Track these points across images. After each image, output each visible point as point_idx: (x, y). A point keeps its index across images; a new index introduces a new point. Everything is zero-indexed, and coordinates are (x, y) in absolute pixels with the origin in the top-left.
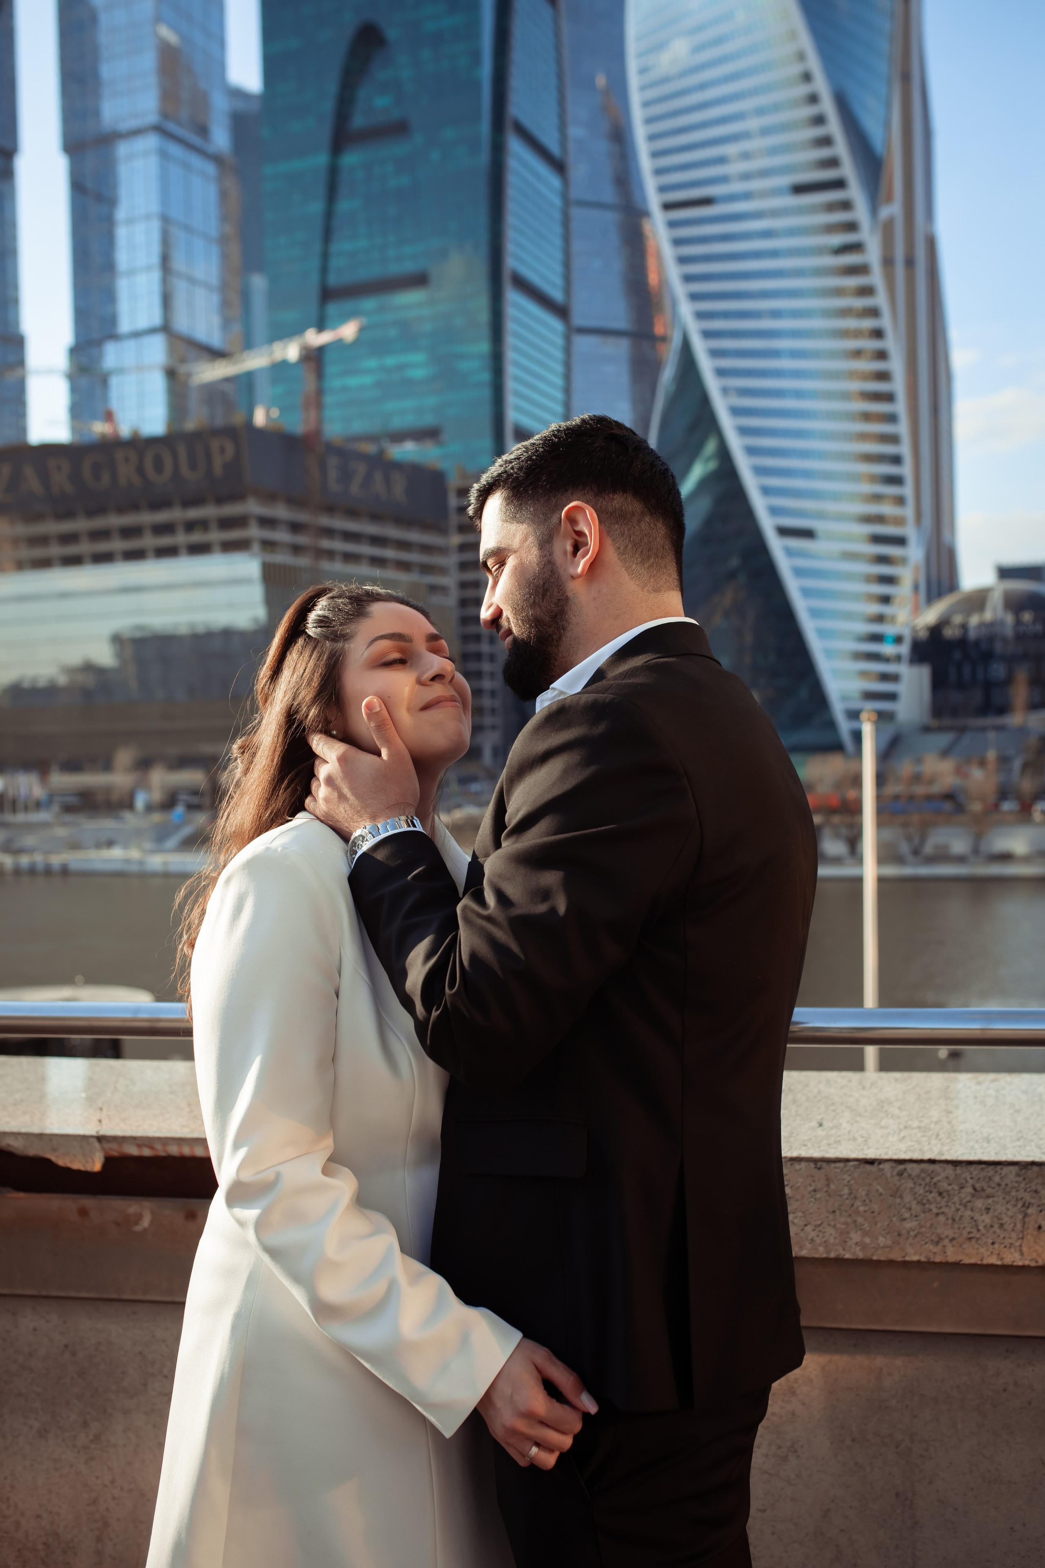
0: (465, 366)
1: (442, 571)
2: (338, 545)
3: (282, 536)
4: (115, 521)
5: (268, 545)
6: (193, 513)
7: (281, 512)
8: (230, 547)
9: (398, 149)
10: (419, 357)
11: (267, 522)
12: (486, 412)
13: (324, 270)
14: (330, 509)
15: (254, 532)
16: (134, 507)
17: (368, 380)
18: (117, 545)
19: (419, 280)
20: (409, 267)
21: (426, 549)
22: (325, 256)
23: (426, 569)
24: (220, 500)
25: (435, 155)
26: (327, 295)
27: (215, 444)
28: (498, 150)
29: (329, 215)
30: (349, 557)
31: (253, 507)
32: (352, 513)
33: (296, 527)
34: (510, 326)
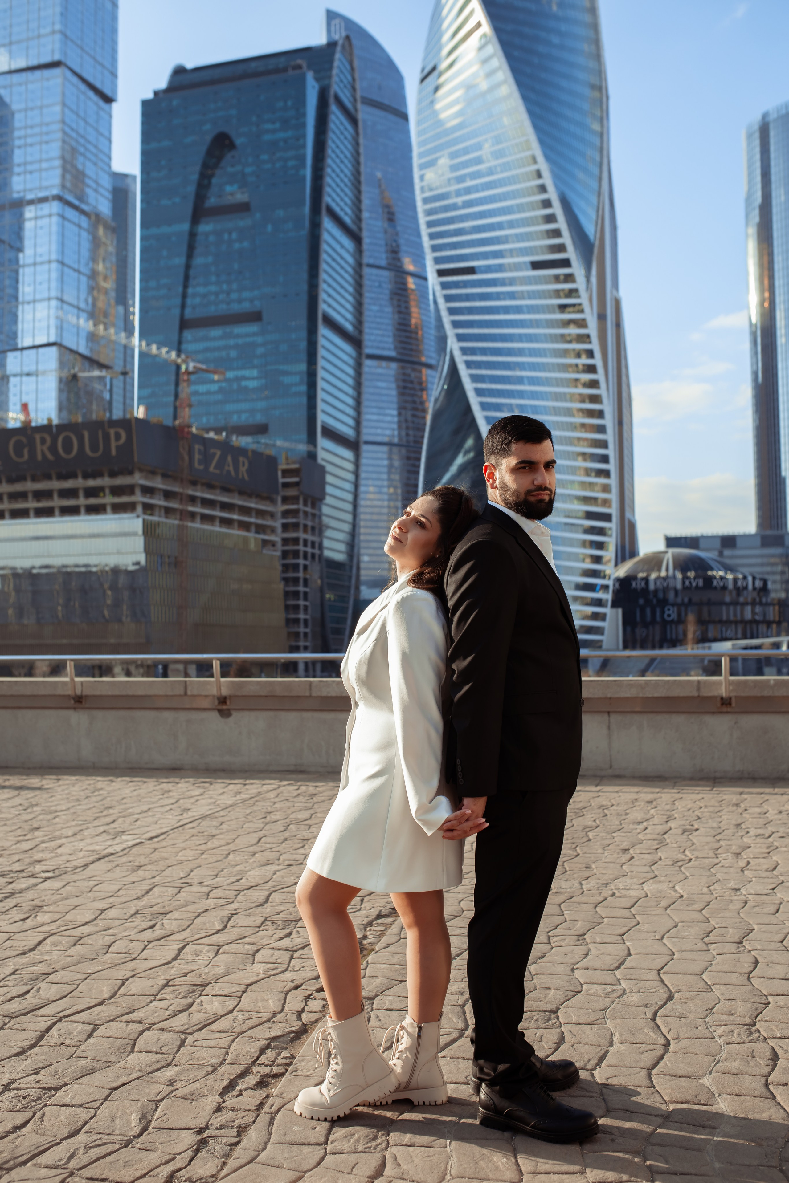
0: (287, 380)
1: (273, 530)
2: (198, 509)
3: (158, 501)
4: (30, 486)
5: (148, 508)
6: (91, 483)
7: (158, 483)
8: (118, 508)
9: (243, 222)
10: (255, 373)
11: (148, 491)
12: (302, 414)
13: (183, 306)
14: (194, 483)
15: (138, 497)
16: (48, 477)
17: (214, 387)
18: (32, 504)
19: (255, 317)
20: (246, 306)
21: (260, 513)
22: (184, 296)
23: (260, 529)
24: (113, 474)
25: (269, 228)
26: (184, 324)
27: (112, 432)
28: (315, 227)
29: (188, 267)
30: (205, 518)
31: (138, 479)
32: (210, 486)
33: (168, 495)
34: (321, 352)
